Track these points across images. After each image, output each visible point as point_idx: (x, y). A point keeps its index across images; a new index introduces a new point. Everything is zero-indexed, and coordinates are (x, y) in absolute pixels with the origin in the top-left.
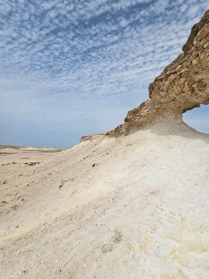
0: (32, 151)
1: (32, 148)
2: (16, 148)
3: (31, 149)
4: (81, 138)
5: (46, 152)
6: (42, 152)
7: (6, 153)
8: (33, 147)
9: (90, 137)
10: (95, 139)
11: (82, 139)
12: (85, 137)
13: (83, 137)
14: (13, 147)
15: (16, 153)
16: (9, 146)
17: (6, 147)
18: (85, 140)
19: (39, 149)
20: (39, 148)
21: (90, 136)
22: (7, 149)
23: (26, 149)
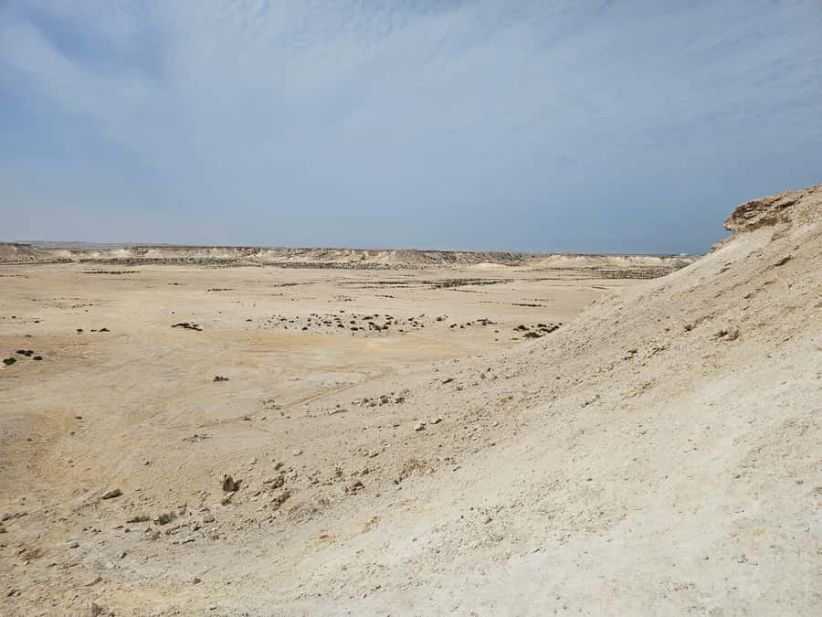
0: (565, 272)
1: (565, 259)
2: (512, 260)
3: (564, 261)
4: (734, 217)
5: (624, 275)
6: (605, 275)
7: (477, 282)
8: (569, 255)
9: (784, 206)
10: (809, 221)
11: (739, 220)
12: (753, 205)
13: (743, 209)
14: (504, 258)
15: (507, 280)
16: (491, 254)
17: (480, 258)
18: (753, 227)
19: (595, 262)
20: (593, 256)
21: (785, 201)
22: (484, 266)
23: (543, 263)
